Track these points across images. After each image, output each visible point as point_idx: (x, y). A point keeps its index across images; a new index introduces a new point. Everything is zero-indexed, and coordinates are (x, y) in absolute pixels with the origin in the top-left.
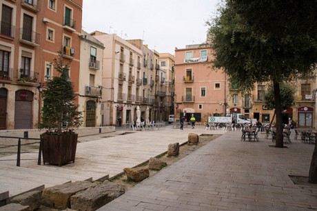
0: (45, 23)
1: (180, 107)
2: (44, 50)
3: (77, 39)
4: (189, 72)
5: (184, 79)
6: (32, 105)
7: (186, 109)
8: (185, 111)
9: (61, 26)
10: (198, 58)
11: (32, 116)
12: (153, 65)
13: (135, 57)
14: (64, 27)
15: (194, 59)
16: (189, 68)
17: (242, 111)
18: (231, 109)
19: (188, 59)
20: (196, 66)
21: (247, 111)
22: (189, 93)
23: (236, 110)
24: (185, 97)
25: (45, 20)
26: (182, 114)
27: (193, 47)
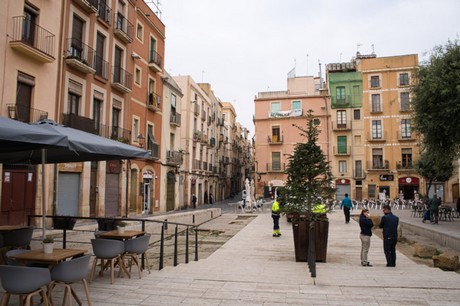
0: (133, 58)
1: (264, 179)
2: (133, 99)
3: (160, 83)
4: (276, 131)
5: (269, 140)
6: (119, 179)
7: (272, 182)
8: (271, 185)
9: (146, 63)
10: (287, 112)
14: (151, 65)
15: (283, 113)
16: (276, 124)
17: (353, 182)
18: (337, 181)
19: (274, 111)
20: (286, 122)
21: (359, 182)
22: (276, 159)
23: (343, 182)
24: (271, 165)
25: (135, 55)
26: (266, 188)
27: (280, 96)
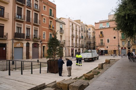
1: (98, 48)
4: (101, 33)
5: (99, 36)
6: (38, 49)
7: (101, 49)
8: (100, 50)
9: (48, 16)
10: (104, 26)
11: (38, 53)
12: (85, 30)
13: (78, 27)
15: (103, 27)
16: (101, 30)
17: (127, 48)
18: (121, 48)
19: (100, 27)
20: (104, 30)
21: (129, 48)
22: (102, 41)
23: (124, 48)
24: (100, 44)
25: (42, 14)
26: (99, 51)
27: (102, 22)
